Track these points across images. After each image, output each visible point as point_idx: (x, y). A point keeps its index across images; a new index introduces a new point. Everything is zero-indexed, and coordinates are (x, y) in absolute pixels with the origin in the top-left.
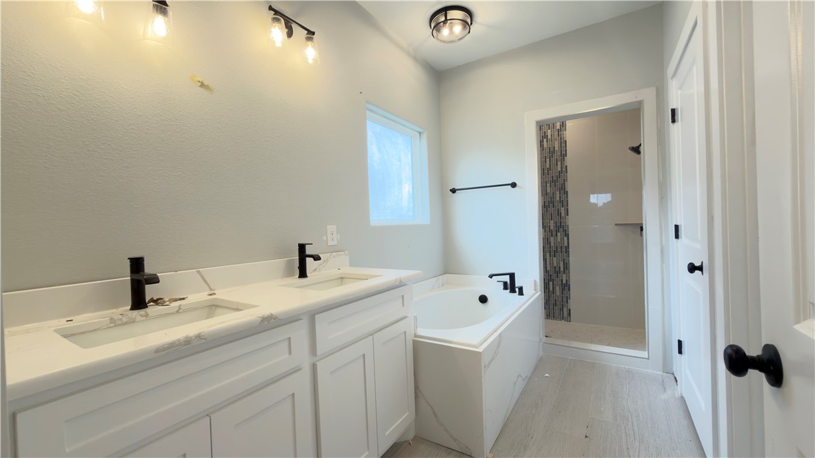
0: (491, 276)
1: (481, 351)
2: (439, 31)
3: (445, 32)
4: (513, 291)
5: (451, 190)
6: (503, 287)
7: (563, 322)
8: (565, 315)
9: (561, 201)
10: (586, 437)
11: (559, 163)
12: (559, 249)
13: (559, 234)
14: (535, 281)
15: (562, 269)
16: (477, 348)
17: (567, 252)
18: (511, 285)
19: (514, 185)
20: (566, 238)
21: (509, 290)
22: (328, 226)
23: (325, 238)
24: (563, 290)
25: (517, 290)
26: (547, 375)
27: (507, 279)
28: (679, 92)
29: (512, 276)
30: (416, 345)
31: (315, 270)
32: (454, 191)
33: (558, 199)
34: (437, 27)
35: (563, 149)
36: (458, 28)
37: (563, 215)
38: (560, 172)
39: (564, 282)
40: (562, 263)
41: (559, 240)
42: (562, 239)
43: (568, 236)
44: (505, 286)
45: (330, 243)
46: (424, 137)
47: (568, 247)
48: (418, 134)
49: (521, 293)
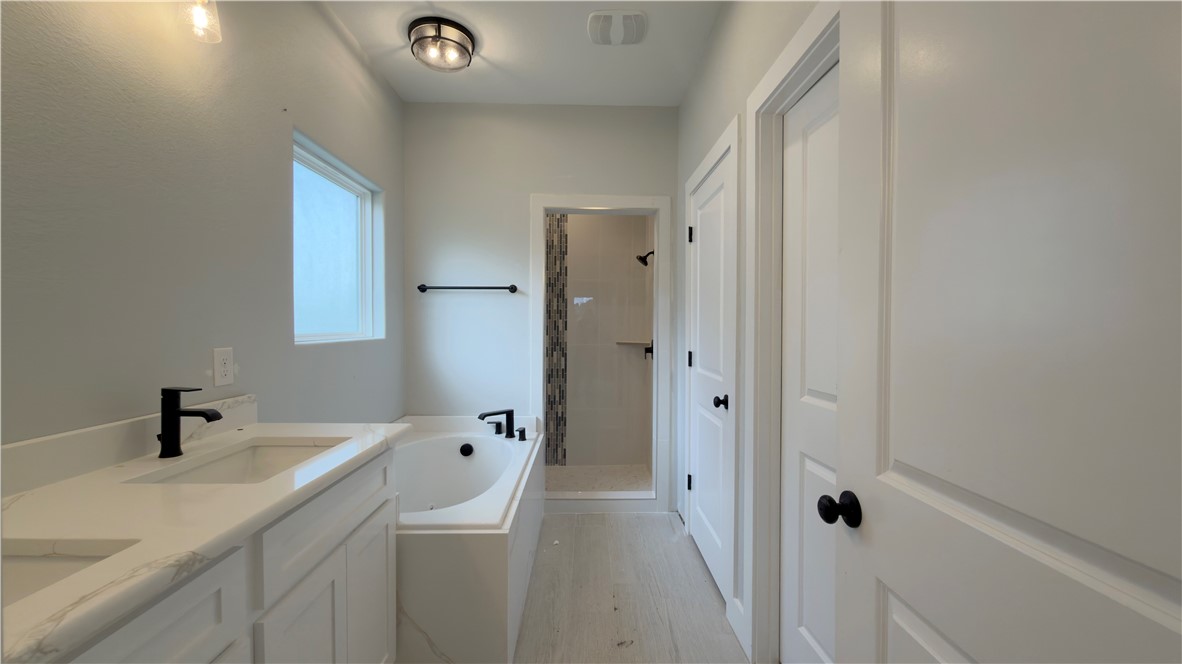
0: (482, 417)
1: (507, 532)
2: (423, 48)
3: (433, 52)
4: (510, 434)
5: (419, 288)
6: (494, 431)
7: (557, 466)
8: (560, 457)
9: (559, 312)
10: (615, 609)
11: (558, 262)
12: (555, 373)
13: (555, 353)
14: (537, 419)
15: (557, 399)
16: (500, 528)
17: (564, 376)
18: (507, 427)
19: (513, 289)
20: (563, 359)
21: (504, 434)
22: (216, 350)
23: (209, 373)
24: (558, 425)
25: (517, 434)
26: (557, 542)
27: (503, 419)
28: (699, 212)
29: (510, 415)
30: (401, 541)
31: (191, 436)
32: (423, 289)
33: (555, 308)
34: (421, 41)
35: (563, 245)
36: (452, 55)
37: (560, 329)
38: (559, 274)
39: (560, 415)
40: (557, 391)
41: (555, 361)
42: (559, 360)
43: (565, 355)
44: (498, 428)
45: (219, 382)
46: (381, 199)
47: (565, 370)
48: (369, 193)
49: (522, 437)
